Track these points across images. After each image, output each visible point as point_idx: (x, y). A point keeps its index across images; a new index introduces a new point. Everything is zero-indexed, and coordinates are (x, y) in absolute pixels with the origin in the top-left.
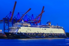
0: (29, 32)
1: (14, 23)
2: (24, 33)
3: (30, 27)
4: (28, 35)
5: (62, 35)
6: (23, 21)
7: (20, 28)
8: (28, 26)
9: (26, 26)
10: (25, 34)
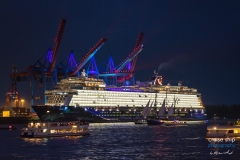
0: (102, 103)
1: (59, 80)
2: (87, 107)
3: (104, 89)
4: (98, 112)
5: (194, 112)
6: (84, 74)
7: (76, 93)
8: (97, 88)
9: (93, 88)
10: (91, 109)
